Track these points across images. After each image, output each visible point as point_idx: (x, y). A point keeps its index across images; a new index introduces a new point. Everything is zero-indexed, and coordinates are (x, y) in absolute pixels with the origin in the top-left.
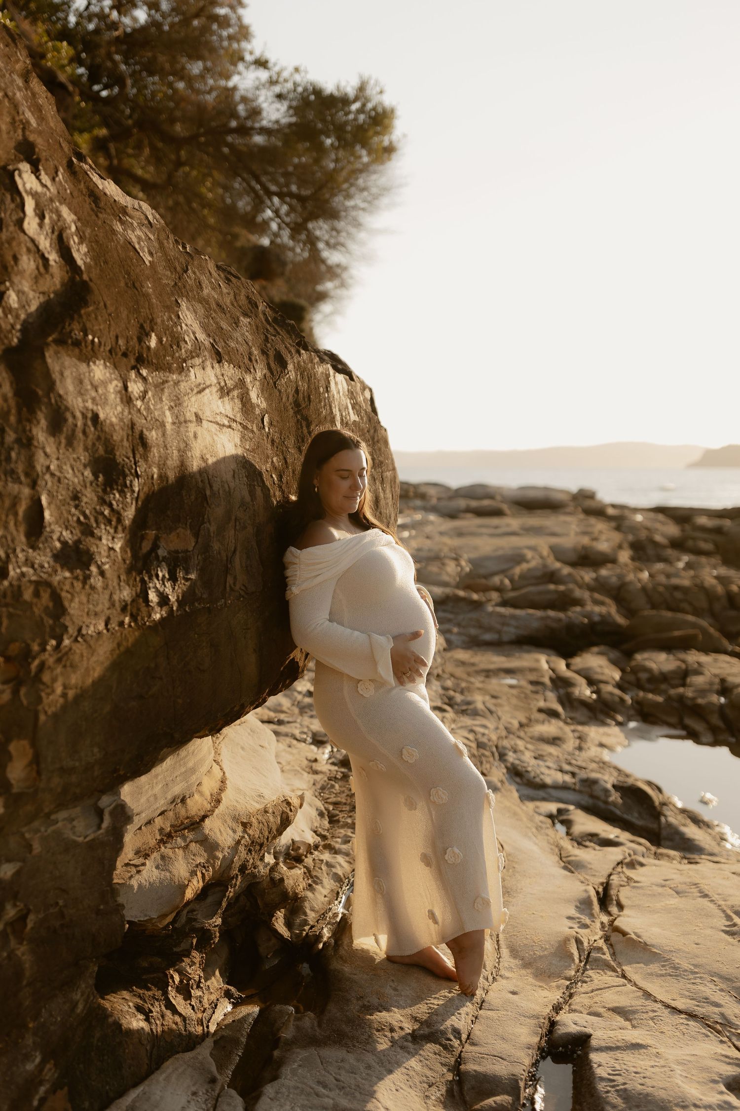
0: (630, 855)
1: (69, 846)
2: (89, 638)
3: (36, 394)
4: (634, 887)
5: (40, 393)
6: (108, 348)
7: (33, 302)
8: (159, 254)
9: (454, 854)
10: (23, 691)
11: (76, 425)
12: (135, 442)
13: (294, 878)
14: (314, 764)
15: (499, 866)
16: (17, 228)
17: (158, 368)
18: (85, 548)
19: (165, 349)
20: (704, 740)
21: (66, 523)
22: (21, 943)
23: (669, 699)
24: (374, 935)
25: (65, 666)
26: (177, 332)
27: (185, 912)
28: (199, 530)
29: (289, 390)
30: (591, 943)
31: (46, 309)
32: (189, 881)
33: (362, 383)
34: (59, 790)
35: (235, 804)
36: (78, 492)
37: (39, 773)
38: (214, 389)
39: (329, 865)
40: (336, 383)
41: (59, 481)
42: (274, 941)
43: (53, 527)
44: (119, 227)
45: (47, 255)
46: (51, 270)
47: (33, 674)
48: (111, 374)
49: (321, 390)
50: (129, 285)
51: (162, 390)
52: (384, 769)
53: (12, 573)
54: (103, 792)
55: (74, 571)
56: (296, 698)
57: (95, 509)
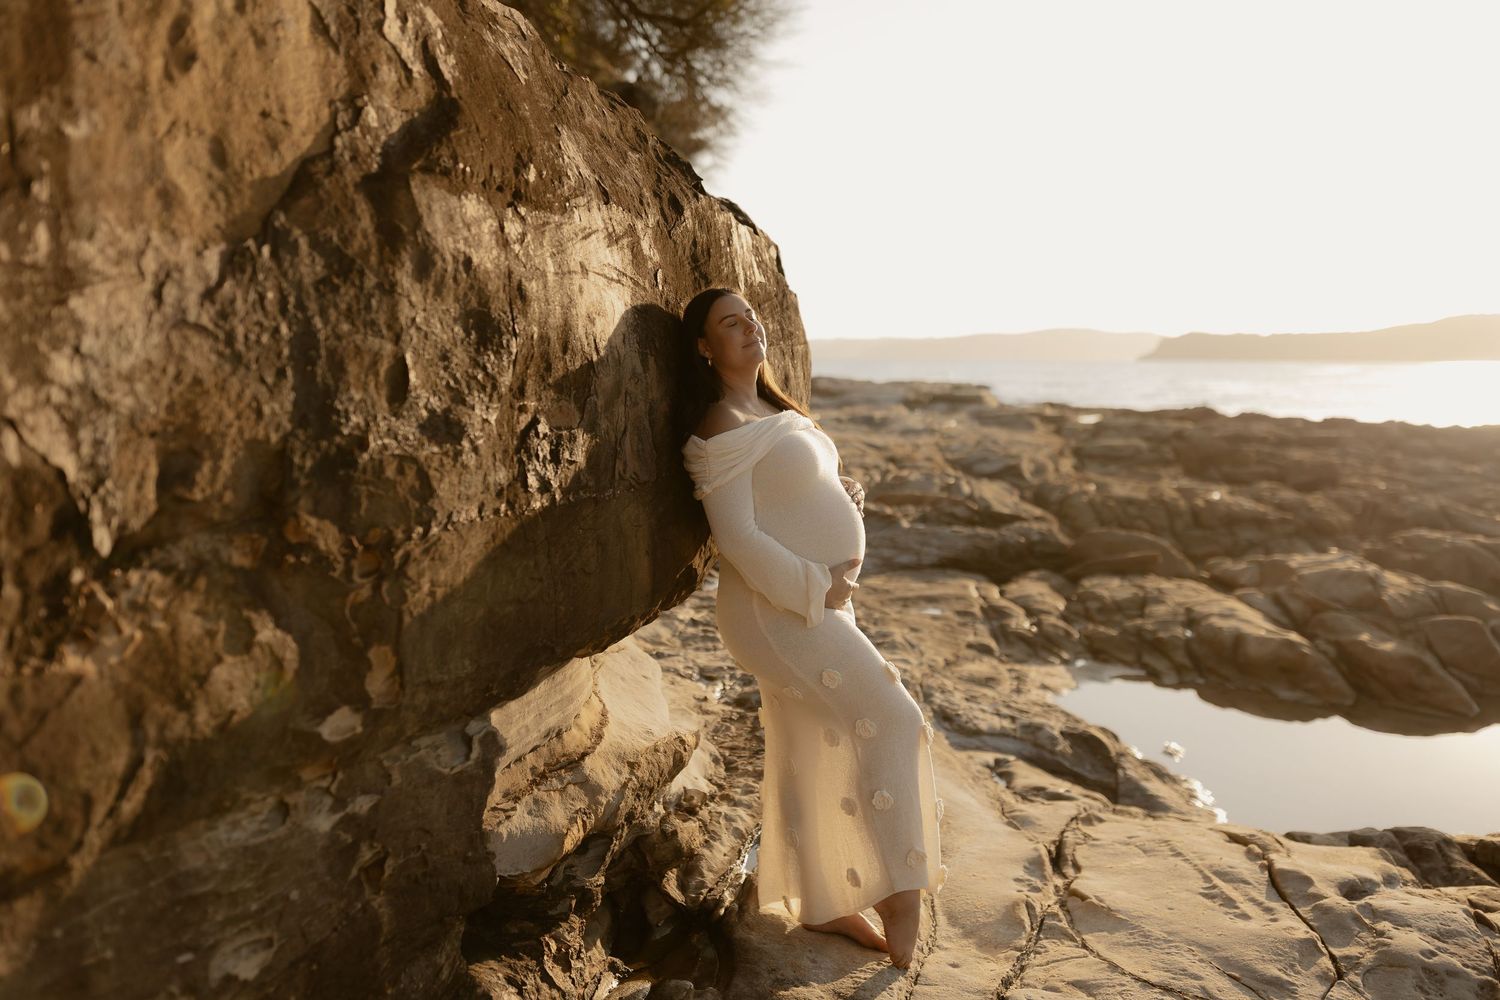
0: (1085, 810)
1: (434, 778)
2: (460, 527)
3: (401, 230)
4: (1093, 845)
5: (405, 229)
6: (481, 180)
7: (395, 121)
8: (535, 72)
9: (884, 798)
10: (385, 586)
11: (446, 271)
12: (512, 293)
13: (688, 831)
14: (703, 704)
15: (937, 814)
16: (376, 31)
17: (537, 206)
18: (456, 418)
19: (545, 183)
20: (1167, 680)
21: (434, 388)
22: (377, 893)
23: (1124, 631)
24: (784, 898)
25: (433, 559)
26: (558, 165)
27: (562, 868)
28: (585, 404)
29: (686, 241)
30: (1044, 908)
31: (409, 129)
32: (568, 829)
33: (767, 238)
34: (424, 708)
35: (620, 740)
36: (447, 351)
37: (402, 686)
38: (601, 235)
39: (728, 819)
40: (739, 236)
41: (426, 336)
42: (665, 906)
43: (418, 391)
44: (489, 37)
45: (410, 66)
46: (415, 83)
47: (396, 567)
48: (485, 211)
49: (723, 243)
50: (504, 106)
51: (543, 233)
52: (800, 697)
53: (372, 445)
54: (471, 715)
55: (444, 445)
56: (677, 627)
57: (467, 372)
